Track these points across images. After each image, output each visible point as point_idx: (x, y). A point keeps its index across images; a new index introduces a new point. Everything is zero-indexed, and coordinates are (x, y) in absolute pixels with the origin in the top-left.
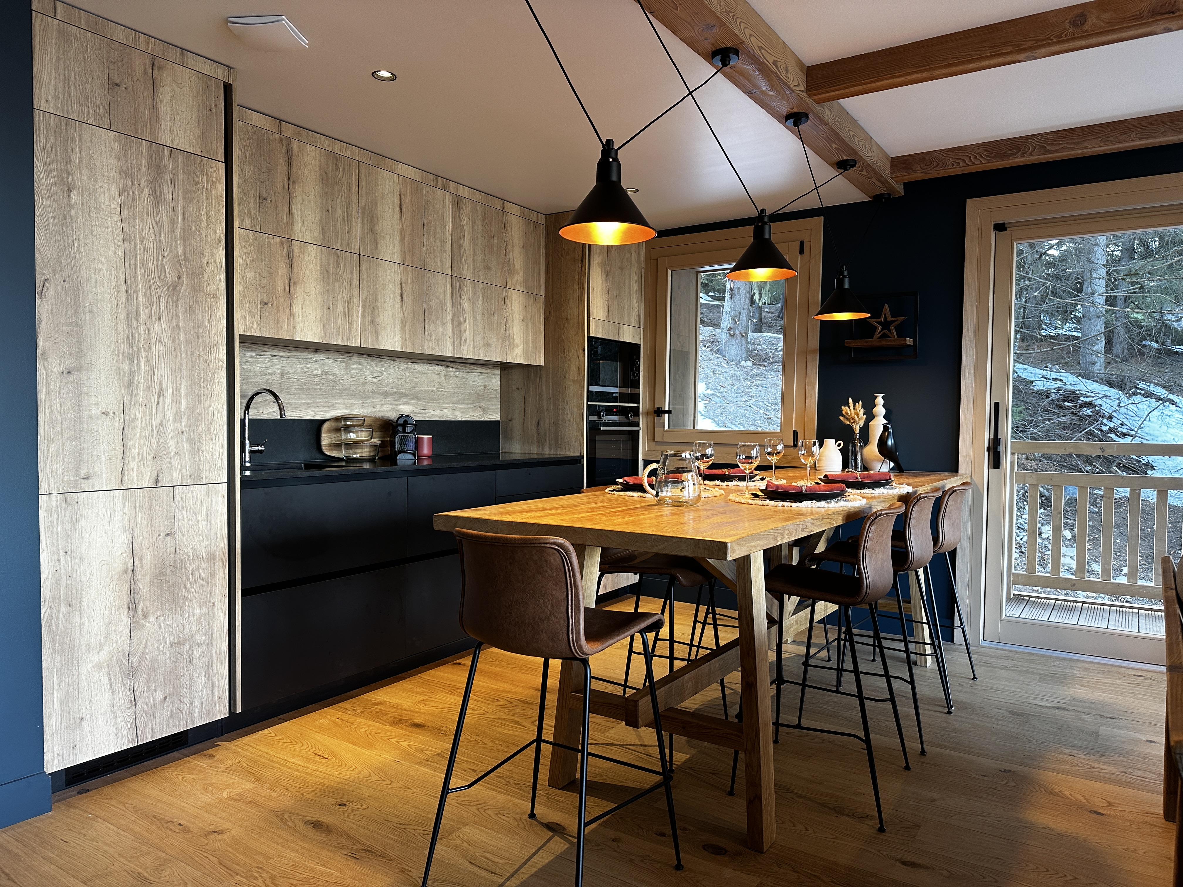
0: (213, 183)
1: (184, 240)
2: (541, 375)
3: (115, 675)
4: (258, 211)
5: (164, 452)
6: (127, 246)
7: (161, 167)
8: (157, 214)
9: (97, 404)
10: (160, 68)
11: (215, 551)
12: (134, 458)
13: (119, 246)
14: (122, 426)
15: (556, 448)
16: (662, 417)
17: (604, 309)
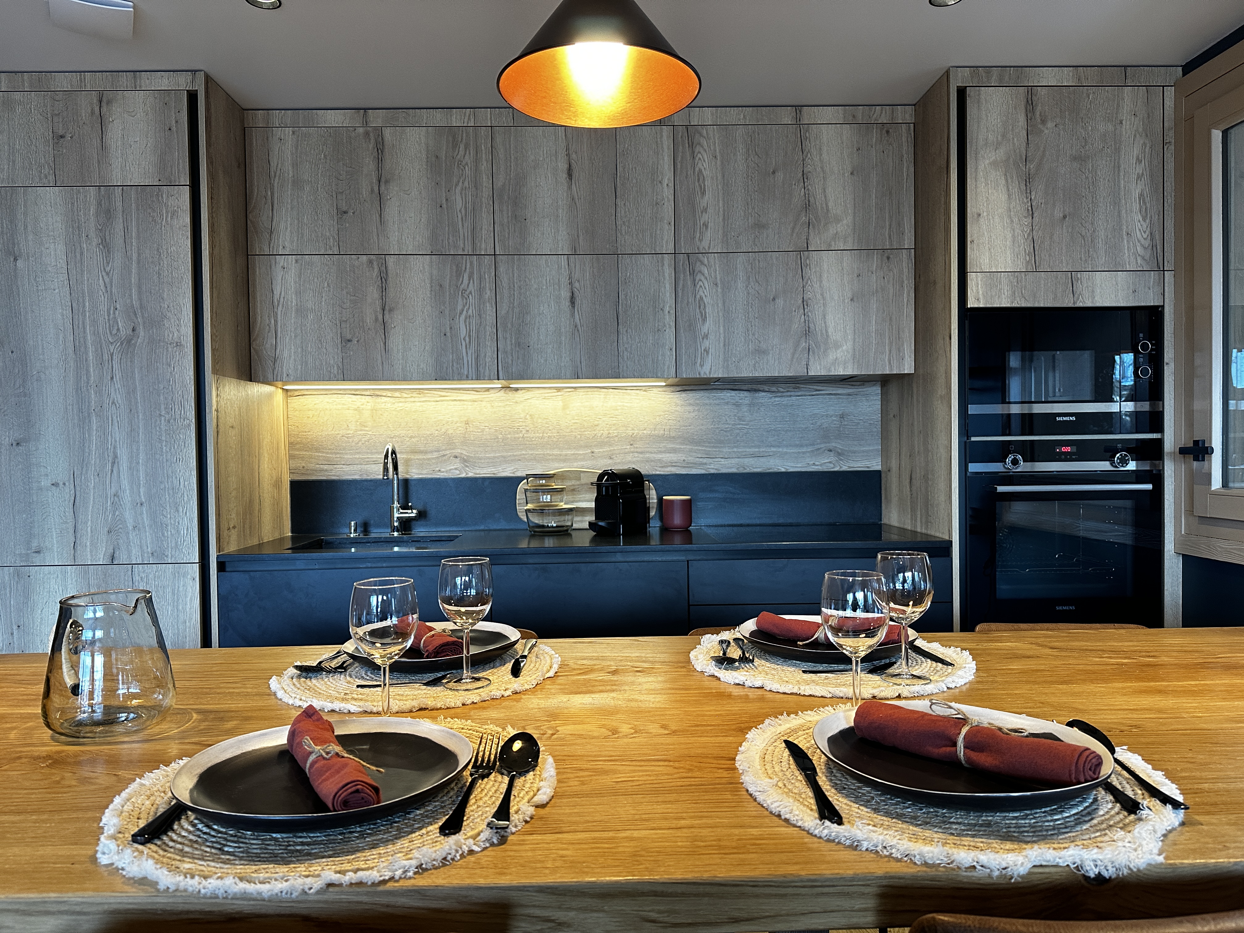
0: (174, 213)
1: (139, 287)
2: (917, 391)
4: (336, 229)
5: (121, 526)
6: (74, 305)
7: (112, 210)
8: (108, 263)
9: (47, 475)
10: (109, 102)
12: (87, 532)
13: (66, 307)
14: (73, 498)
15: (926, 524)
16: (1206, 462)
17: (1017, 250)
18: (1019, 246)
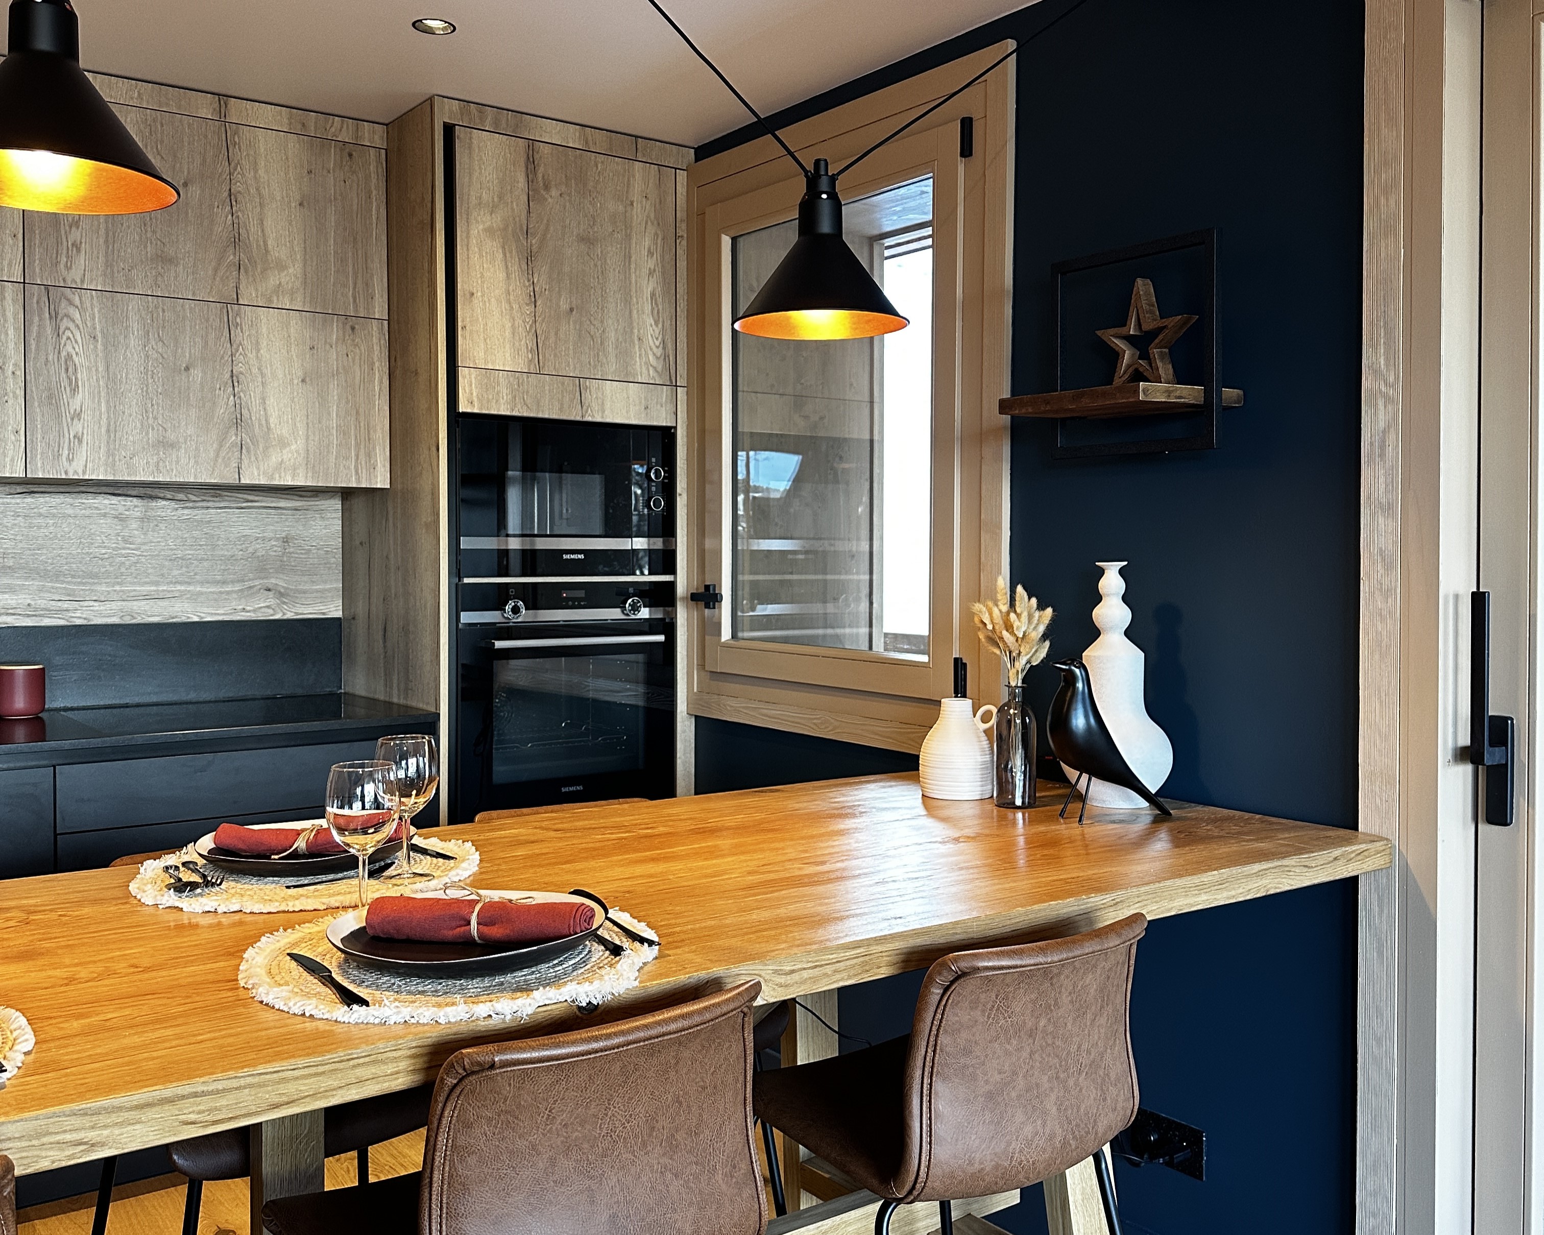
2: (387, 511)
15: (406, 692)
16: (717, 610)
17: (517, 344)
18: (520, 340)
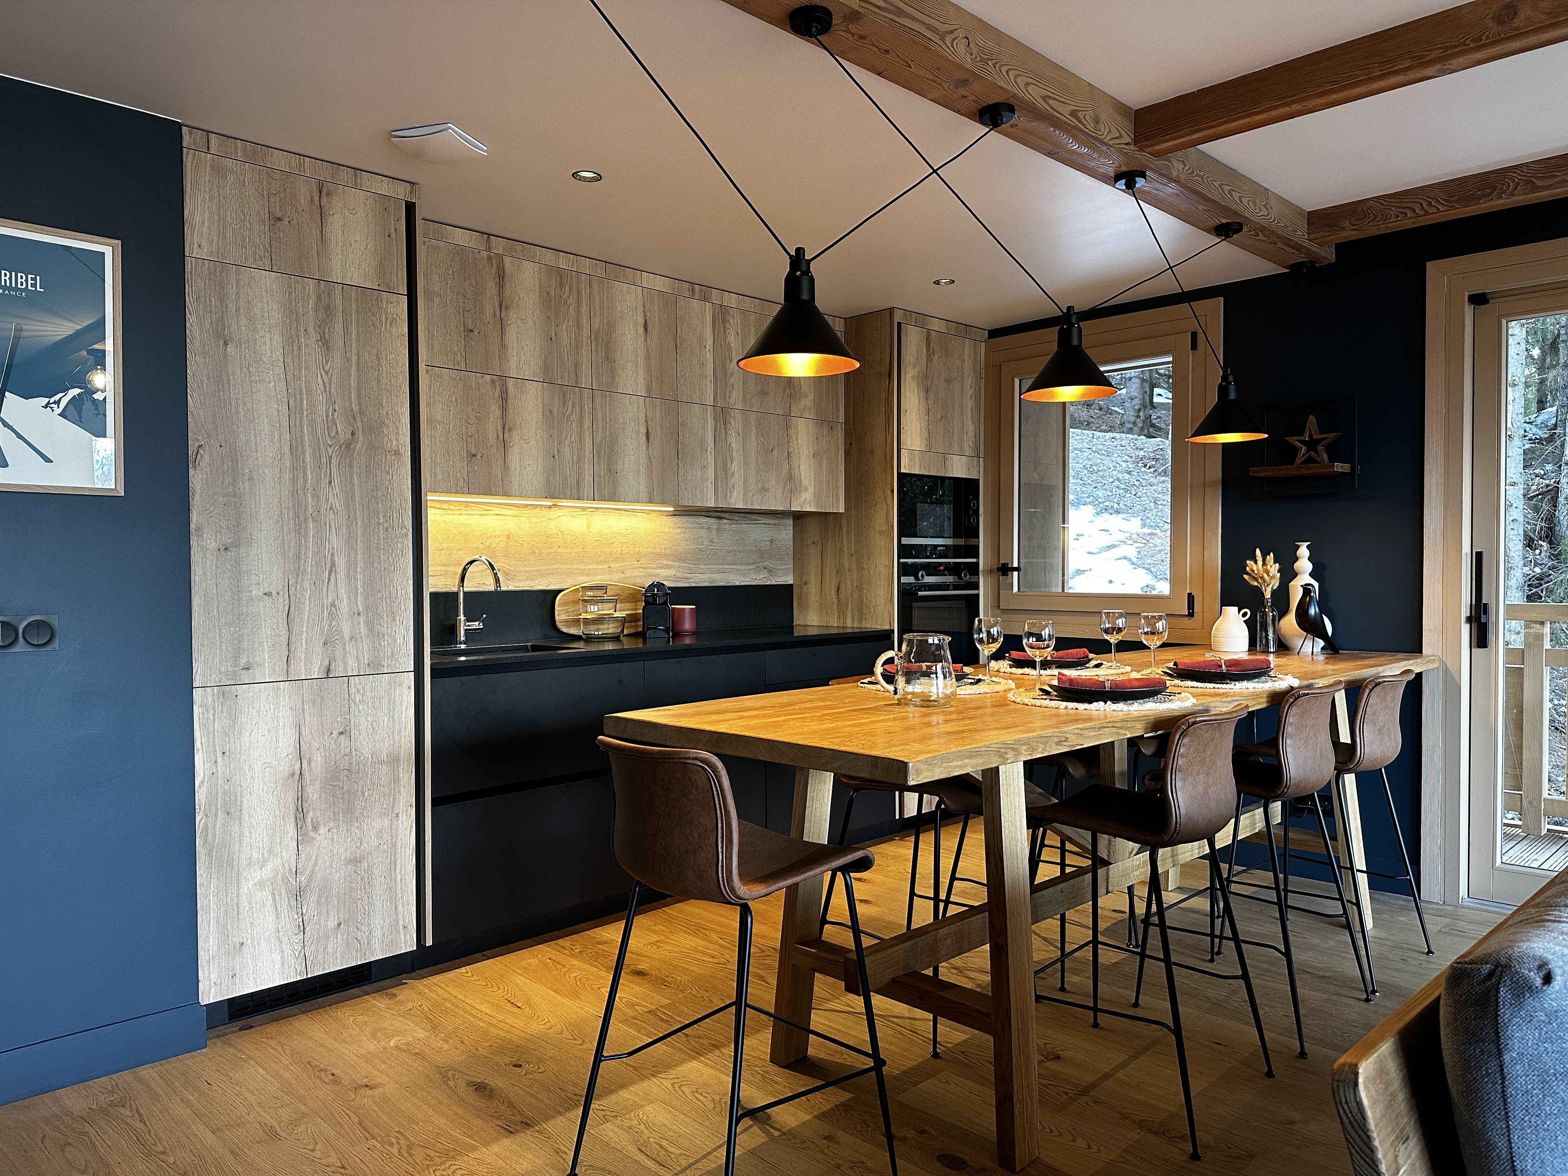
0: (393, 321)
1: (359, 390)
2: (841, 525)
3: (280, 895)
4: (463, 346)
5: (337, 637)
6: (291, 402)
7: (331, 307)
8: (327, 362)
9: (259, 584)
10: (329, 194)
11: (399, 753)
12: (302, 644)
13: (282, 402)
14: (287, 608)
15: (860, 620)
16: (1009, 576)
17: (922, 436)
